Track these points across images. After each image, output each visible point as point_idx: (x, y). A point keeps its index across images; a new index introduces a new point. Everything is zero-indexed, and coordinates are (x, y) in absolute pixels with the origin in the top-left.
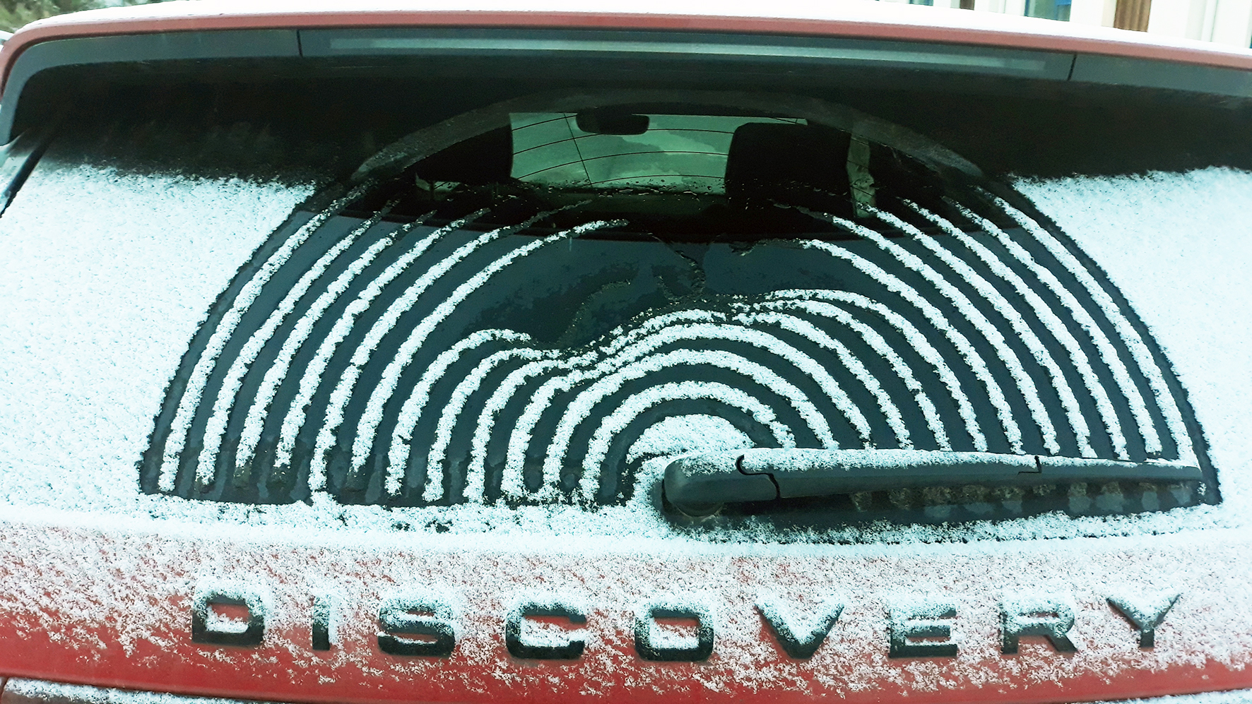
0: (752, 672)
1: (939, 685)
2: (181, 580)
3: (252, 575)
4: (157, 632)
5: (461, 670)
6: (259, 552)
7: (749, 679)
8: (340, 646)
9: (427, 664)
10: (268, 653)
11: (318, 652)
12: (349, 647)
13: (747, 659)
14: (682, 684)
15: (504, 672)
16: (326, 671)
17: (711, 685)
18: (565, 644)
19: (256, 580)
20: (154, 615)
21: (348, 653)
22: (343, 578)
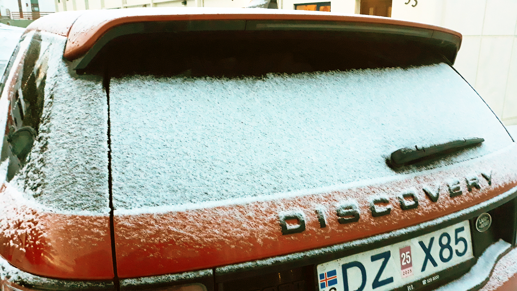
0: (427, 208)
1: (461, 203)
2: (273, 215)
3: (295, 208)
4: (269, 235)
5: (363, 224)
6: (294, 200)
7: (426, 210)
8: (329, 225)
9: (354, 225)
10: (308, 233)
11: (322, 228)
12: (331, 224)
13: (425, 204)
14: (414, 215)
15: (373, 222)
16: (326, 234)
17: (420, 214)
18: (386, 210)
19: (297, 209)
20: (267, 229)
21: (331, 227)
22: (323, 203)
